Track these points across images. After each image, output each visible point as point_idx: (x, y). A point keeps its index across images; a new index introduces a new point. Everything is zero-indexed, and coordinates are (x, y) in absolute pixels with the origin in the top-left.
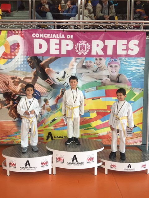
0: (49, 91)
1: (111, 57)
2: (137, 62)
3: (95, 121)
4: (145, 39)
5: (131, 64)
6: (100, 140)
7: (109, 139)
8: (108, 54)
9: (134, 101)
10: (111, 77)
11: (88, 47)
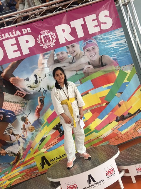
0: (25, 106)
1: (84, 39)
2: (115, 36)
3: (93, 121)
4: (114, 7)
5: (110, 40)
6: (106, 143)
7: (116, 137)
8: (79, 37)
9: (128, 81)
10: (93, 63)
11: (53, 37)
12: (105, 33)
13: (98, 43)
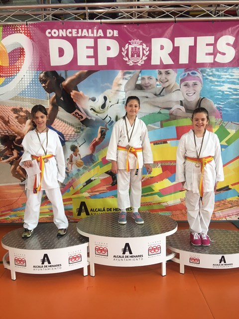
0: (79, 132)
1: (187, 67)
2: (232, 76)
3: (160, 181)
5: (222, 80)
6: (167, 214)
7: (183, 211)
8: (181, 62)
9: (226, 144)
11: (145, 52)
12: (218, 68)
13: (203, 79)
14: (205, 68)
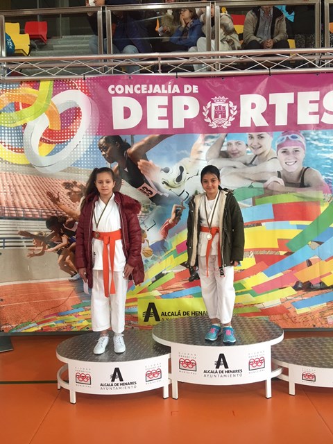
0: (148, 212)
3: (253, 275)
6: (264, 318)
7: (285, 315)
8: (277, 124)
10: (286, 175)
11: (232, 111)
12: (325, 130)
13: (307, 144)
14: (308, 131)
